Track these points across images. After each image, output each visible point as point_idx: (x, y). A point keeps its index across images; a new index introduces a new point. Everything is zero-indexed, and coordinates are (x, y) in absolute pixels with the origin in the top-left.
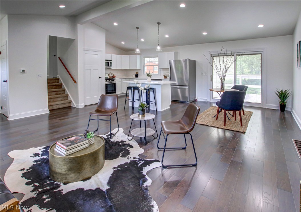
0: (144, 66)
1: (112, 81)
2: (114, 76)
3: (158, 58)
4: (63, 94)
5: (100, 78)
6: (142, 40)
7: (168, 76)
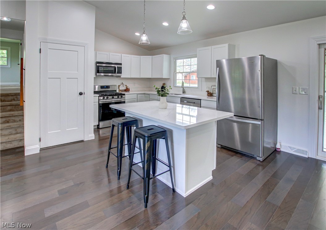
0: (175, 73)
1: (118, 97)
2: (127, 89)
3: (196, 58)
4: (20, 120)
5: (81, 94)
6: (165, 24)
7: (214, 92)
